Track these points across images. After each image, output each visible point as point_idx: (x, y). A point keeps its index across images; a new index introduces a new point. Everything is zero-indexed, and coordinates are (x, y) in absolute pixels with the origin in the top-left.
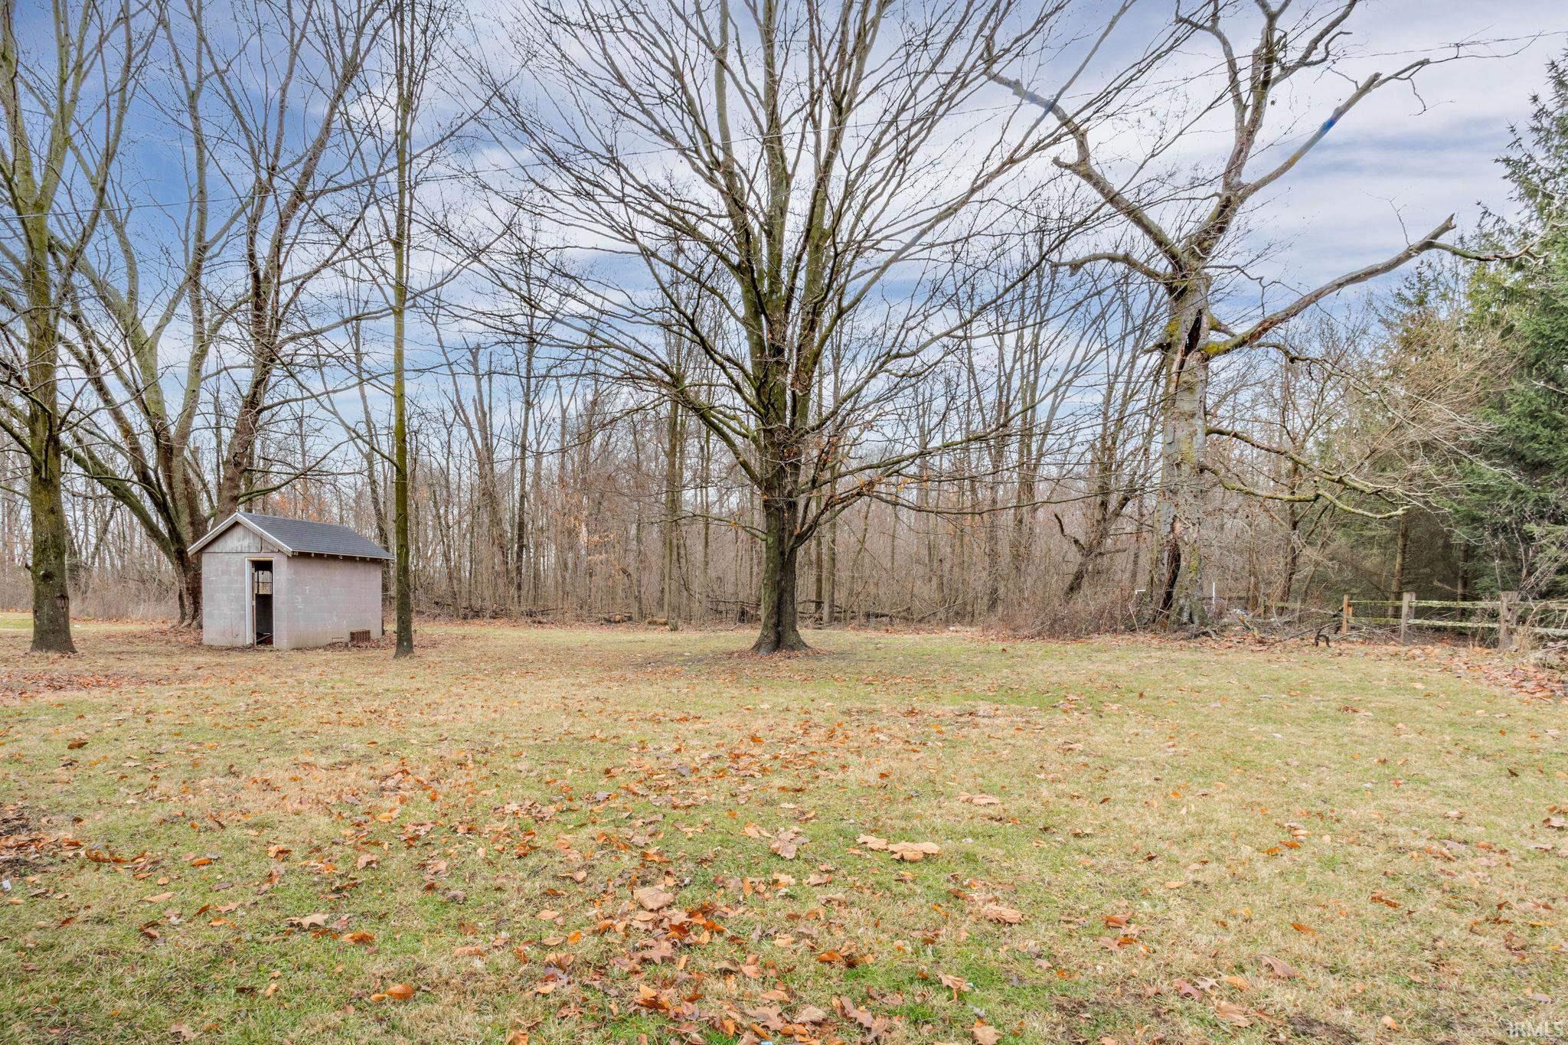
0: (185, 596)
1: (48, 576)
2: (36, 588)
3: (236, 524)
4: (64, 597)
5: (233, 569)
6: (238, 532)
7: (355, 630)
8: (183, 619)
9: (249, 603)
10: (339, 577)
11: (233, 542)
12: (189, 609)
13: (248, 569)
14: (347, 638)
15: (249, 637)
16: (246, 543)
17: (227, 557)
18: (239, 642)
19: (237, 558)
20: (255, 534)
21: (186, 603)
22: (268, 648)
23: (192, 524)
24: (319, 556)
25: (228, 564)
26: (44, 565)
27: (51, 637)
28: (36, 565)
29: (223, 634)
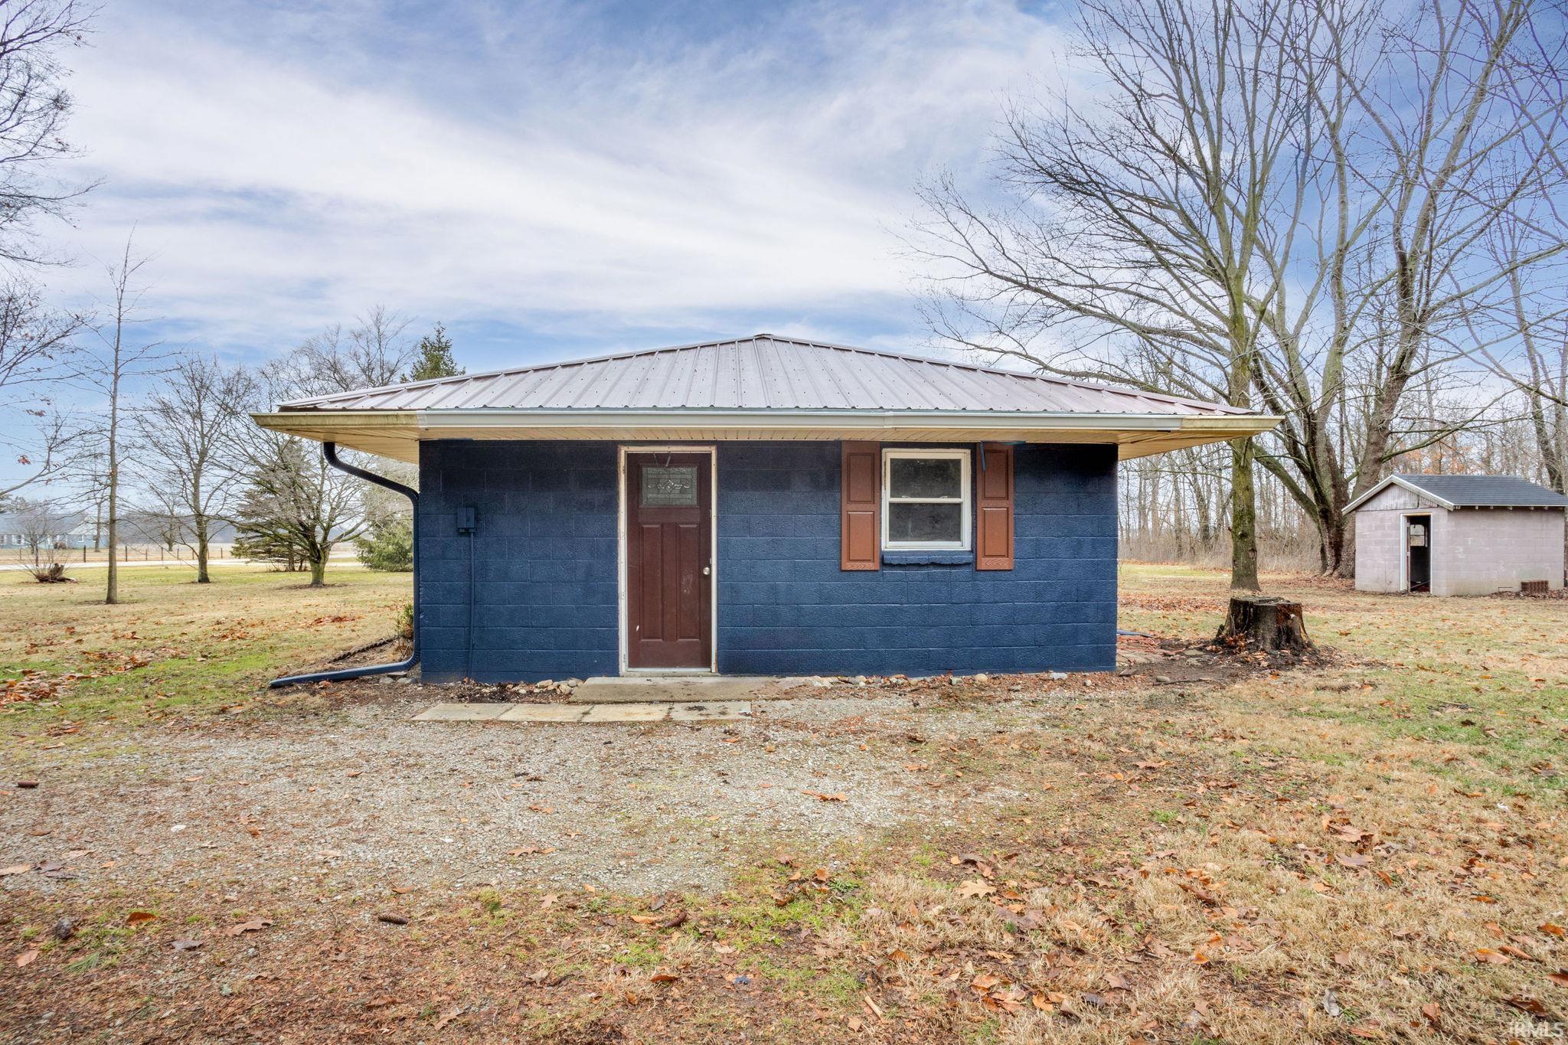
0: (1327, 549)
1: (1244, 536)
2: (1235, 544)
3: (1392, 485)
4: (1254, 550)
5: (1387, 524)
6: (1393, 491)
7: (1526, 580)
8: (1324, 568)
9: (1403, 555)
10: (1508, 528)
11: (1388, 500)
12: (1330, 560)
13: (1403, 523)
14: (1517, 588)
15: (1403, 583)
16: (1402, 501)
17: (1380, 514)
18: (1393, 588)
19: (1393, 514)
20: (1412, 492)
21: (1328, 555)
22: (1425, 594)
23: (1334, 486)
24: (1484, 509)
25: (1382, 520)
26: (1241, 528)
27: (1245, 579)
28: (1235, 527)
29: (1377, 581)
